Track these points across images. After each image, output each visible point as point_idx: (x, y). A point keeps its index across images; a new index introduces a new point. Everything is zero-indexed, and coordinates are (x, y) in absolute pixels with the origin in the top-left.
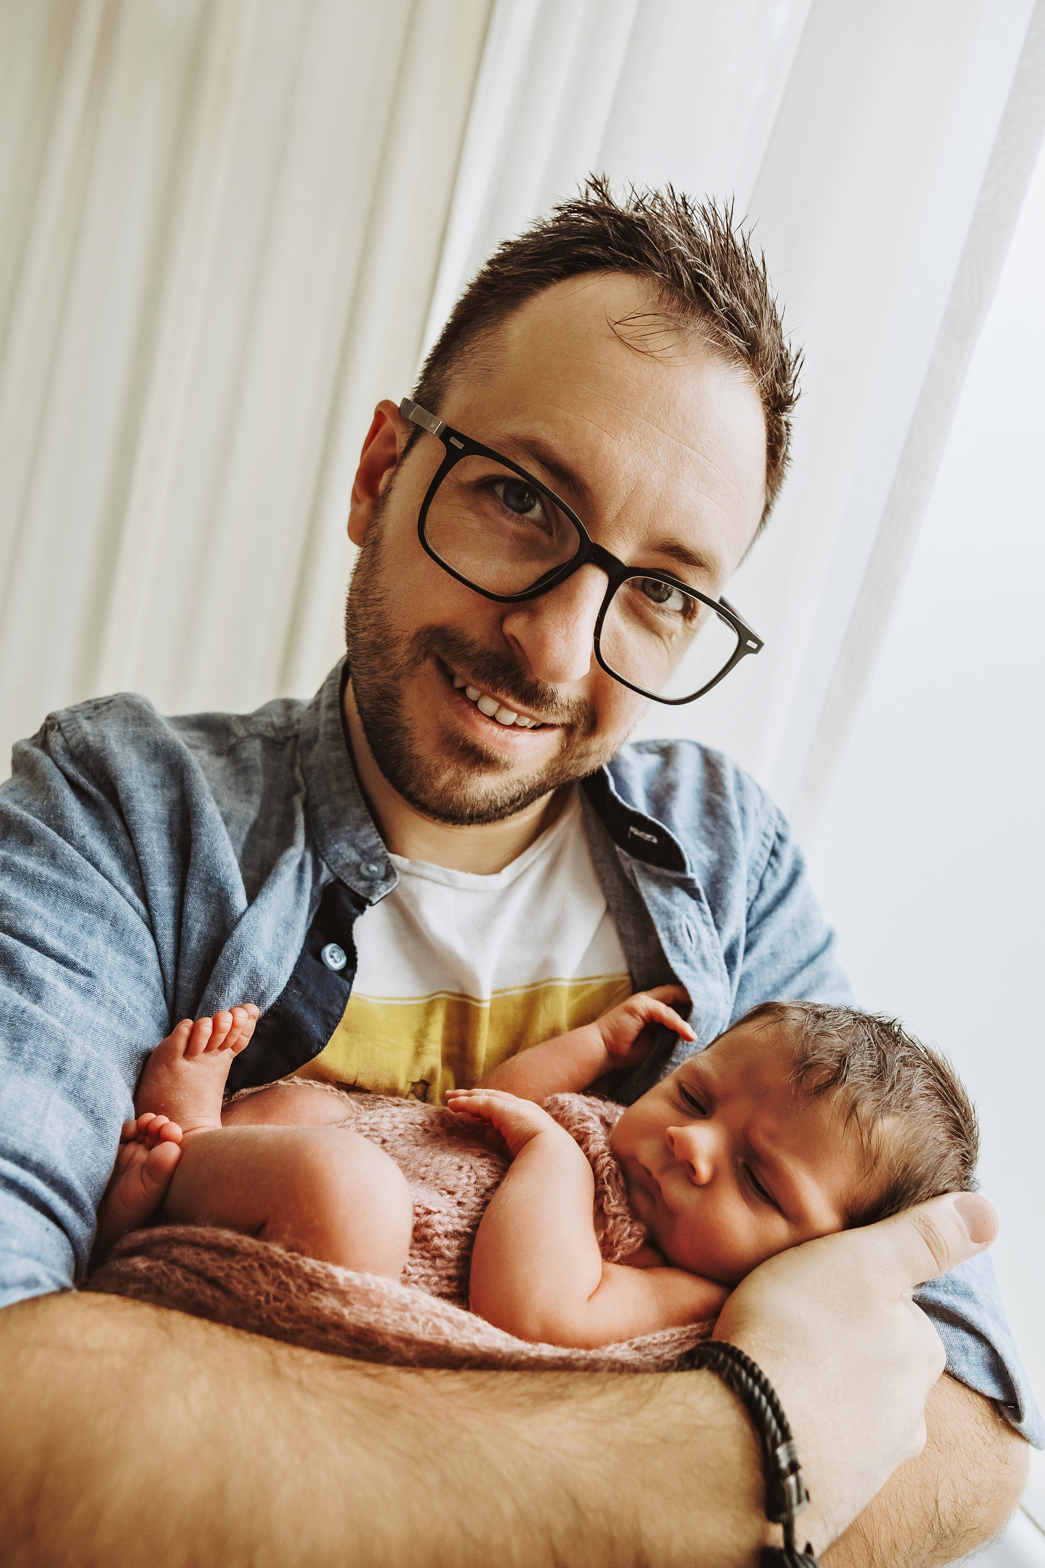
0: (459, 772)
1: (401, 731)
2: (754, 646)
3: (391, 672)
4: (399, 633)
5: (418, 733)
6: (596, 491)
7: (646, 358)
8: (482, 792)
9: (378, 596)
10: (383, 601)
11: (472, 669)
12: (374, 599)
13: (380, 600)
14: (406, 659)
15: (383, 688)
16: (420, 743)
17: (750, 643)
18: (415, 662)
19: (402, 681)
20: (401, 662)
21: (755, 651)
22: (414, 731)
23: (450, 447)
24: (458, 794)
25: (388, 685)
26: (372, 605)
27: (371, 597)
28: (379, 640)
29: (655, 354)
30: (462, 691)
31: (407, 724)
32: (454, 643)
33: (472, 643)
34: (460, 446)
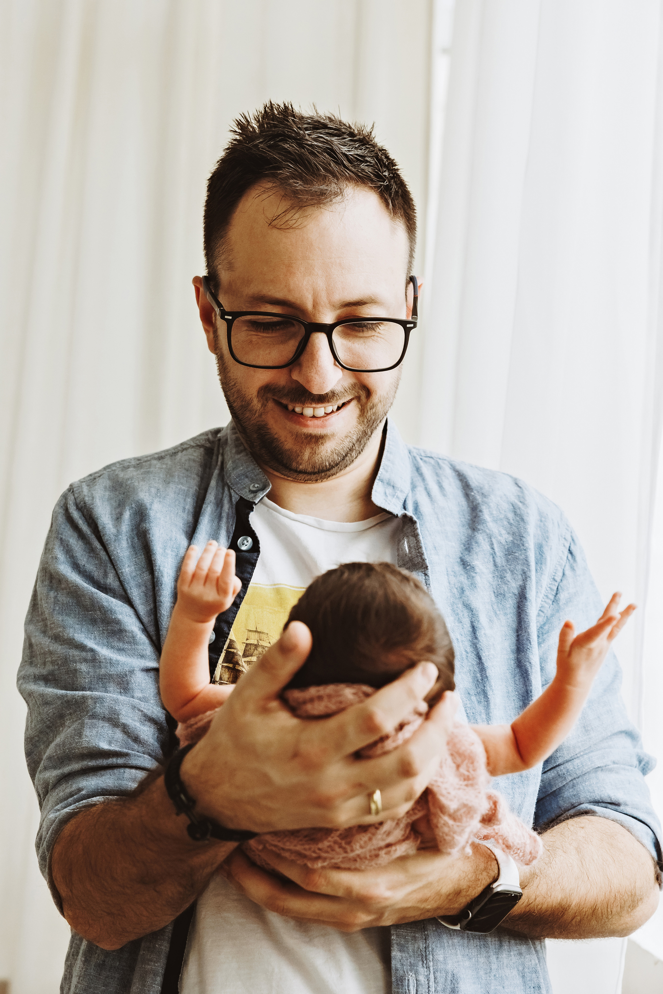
0: (312, 448)
1: (275, 440)
2: (412, 325)
3: (257, 415)
4: (251, 396)
5: (283, 439)
6: (298, 302)
7: (291, 230)
8: (329, 451)
9: (233, 383)
10: (236, 385)
11: (289, 399)
12: (232, 385)
13: (235, 384)
14: (260, 406)
15: (257, 424)
16: (286, 443)
17: (408, 326)
18: (264, 405)
19: (263, 416)
20: (258, 408)
21: (415, 326)
22: (281, 438)
23: (227, 320)
24: (317, 459)
25: (259, 421)
26: (232, 389)
27: (230, 385)
28: (244, 403)
29: (293, 227)
30: (293, 410)
31: (276, 436)
32: (276, 390)
33: (284, 387)
34: (230, 318)
